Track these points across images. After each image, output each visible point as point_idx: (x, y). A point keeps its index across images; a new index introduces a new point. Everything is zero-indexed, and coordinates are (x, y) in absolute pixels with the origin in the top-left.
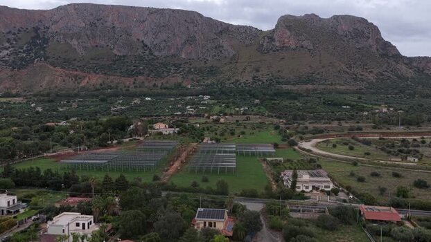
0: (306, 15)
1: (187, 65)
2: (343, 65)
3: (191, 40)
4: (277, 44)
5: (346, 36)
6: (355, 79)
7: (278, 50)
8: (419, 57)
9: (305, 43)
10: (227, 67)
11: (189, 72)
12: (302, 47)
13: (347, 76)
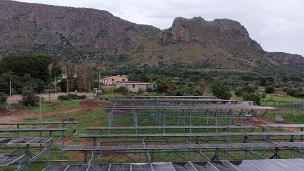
0: (195, 18)
1: (100, 54)
2: (230, 55)
3: (103, 33)
4: (175, 38)
5: (227, 34)
6: (243, 65)
7: (176, 43)
8: (277, 53)
9: (197, 38)
10: (135, 55)
11: (102, 59)
12: (195, 41)
13: (236, 63)
